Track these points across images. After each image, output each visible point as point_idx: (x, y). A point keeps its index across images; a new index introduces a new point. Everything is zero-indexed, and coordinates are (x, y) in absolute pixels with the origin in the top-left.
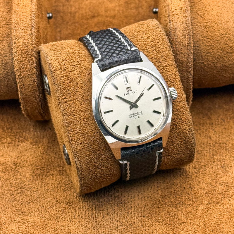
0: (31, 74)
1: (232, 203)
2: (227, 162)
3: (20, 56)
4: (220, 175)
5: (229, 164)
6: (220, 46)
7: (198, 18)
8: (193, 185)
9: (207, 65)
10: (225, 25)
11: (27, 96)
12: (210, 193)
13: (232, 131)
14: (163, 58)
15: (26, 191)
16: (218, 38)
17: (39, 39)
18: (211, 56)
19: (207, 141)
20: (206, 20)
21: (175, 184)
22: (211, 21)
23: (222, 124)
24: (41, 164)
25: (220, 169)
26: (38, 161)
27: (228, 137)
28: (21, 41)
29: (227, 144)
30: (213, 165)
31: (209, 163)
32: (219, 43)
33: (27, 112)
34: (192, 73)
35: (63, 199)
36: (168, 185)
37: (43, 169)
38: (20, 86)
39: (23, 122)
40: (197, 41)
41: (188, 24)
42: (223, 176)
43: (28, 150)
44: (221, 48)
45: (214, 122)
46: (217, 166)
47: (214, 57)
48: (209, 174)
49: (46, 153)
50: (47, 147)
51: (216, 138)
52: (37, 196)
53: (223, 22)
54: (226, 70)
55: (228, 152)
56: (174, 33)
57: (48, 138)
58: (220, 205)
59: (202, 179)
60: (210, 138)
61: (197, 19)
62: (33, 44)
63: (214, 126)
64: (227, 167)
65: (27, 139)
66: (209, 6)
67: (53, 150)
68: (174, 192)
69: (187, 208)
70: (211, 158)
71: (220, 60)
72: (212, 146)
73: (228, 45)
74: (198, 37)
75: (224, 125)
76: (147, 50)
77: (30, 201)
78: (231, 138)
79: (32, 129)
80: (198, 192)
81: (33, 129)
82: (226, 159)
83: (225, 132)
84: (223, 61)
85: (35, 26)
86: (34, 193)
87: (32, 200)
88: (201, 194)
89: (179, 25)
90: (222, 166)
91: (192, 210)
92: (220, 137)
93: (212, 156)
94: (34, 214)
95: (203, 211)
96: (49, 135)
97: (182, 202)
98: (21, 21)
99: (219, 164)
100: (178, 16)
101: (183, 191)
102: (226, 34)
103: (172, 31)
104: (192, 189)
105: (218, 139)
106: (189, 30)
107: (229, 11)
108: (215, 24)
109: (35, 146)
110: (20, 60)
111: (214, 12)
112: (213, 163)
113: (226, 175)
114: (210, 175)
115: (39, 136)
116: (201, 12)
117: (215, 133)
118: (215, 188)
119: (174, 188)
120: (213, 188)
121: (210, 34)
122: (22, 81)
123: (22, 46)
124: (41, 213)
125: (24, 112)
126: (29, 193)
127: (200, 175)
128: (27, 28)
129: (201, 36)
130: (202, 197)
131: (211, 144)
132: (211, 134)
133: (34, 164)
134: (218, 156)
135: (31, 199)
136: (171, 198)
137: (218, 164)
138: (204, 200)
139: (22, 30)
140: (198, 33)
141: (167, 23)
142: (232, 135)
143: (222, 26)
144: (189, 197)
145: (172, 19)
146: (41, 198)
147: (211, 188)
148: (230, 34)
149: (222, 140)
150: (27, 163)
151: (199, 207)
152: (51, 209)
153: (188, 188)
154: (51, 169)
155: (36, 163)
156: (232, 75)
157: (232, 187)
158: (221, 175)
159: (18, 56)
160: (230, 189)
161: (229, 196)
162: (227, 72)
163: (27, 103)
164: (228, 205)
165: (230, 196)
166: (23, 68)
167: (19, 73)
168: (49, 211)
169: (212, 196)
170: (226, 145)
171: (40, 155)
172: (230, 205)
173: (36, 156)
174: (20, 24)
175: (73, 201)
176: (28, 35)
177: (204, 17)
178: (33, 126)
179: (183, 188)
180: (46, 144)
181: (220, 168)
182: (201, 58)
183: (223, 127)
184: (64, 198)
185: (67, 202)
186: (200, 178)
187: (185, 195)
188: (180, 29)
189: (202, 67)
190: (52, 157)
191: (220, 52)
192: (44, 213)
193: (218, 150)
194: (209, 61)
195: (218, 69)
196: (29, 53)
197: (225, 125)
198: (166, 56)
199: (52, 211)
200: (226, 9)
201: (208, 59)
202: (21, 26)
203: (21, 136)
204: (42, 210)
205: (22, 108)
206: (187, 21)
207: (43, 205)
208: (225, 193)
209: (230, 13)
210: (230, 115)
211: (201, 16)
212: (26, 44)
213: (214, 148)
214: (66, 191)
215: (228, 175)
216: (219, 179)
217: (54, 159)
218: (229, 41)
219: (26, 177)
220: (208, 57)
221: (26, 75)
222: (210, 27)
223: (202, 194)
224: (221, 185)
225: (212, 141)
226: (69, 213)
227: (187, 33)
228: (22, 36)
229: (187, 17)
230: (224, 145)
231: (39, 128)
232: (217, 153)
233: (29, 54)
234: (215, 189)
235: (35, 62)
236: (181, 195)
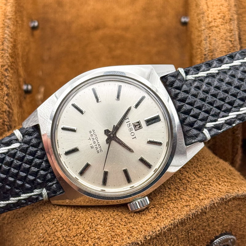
17: (16, 59)
41: (234, 41)
56: (212, 55)
89: (220, 43)
100: (218, 29)
103: (209, 54)
141: (201, 41)
145: (208, 34)
188: (222, 50)
206: (233, 37)
229: (232, 30)
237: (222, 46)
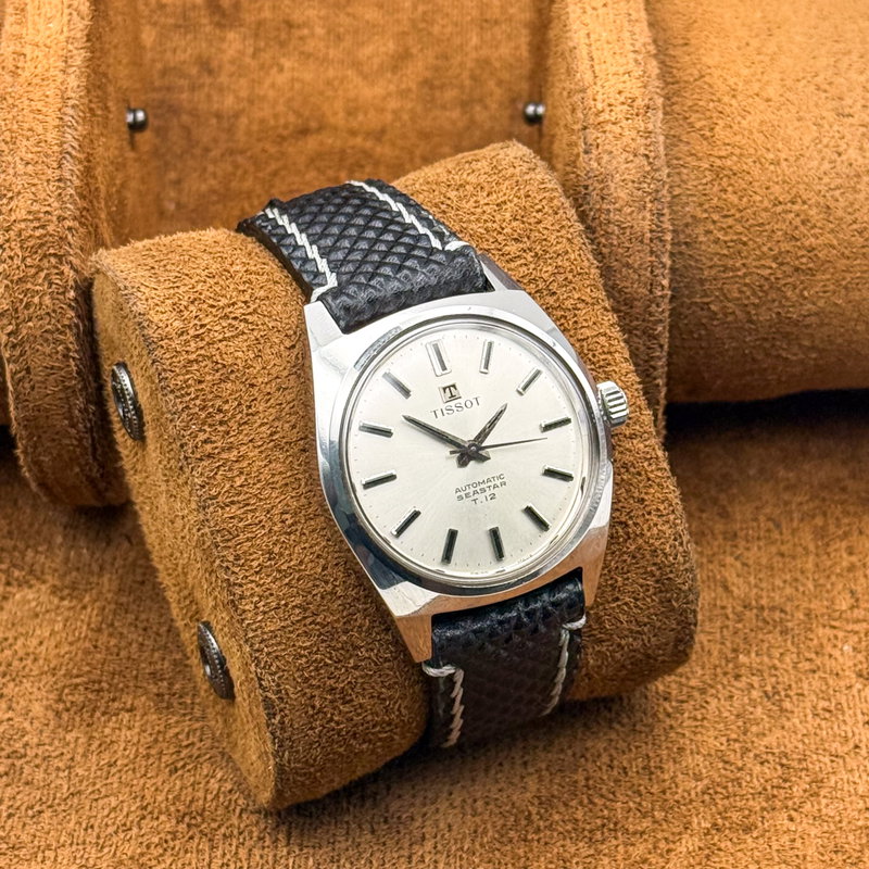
0: (58, 330)
1: (800, 830)
2: (786, 680)
3: (17, 261)
4: (758, 724)
5: (794, 686)
6: (769, 245)
7: (692, 142)
8: (658, 759)
9: (720, 316)
10: (791, 170)
11: (39, 411)
12: (721, 793)
13: (807, 562)
14: (561, 278)
15: (27, 770)
16: (764, 214)
17: (91, 201)
18: (737, 282)
19: (715, 599)
20: (719, 150)
21: (588, 755)
22: (737, 151)
23: (770, 538)
24: (87, 668)
25: (761, 703)
26: (80, 654)
27: (790, 584)
28: (20, 204)
29: (786, 613)
30: (733, 686)
31: (718, 679)
32: (765, 234)
33: (41, 471)
34: (665, 341)
35: (167, 799)
36: (562, 757)
37: (96, 686)
38: (15, 373)
39: (28, 511)
40: (687, 225)
41: (654, 158)
42: (770, 730)
43: (44, 614)
44: (773, 253)
45: (742, 529)
46: (750, 692)
47: (746, 285)
48: (717, 719)
49: (111, 630)
50: (113, 606)
51: (747, 590)
52: (69, 789)
53: (783, 156)
54: (792, 333)
55: (789, 642)
56: (602, 189)
57: (120, 571)
58: (757, 838)
59: (691, 740)
60: (726, 588)
61: (688, 143)
62: (64, 219)
63: (742, 543)
64: (787, 696)
65: (38, 573)
66: (734, 96)
67: (136, 619)
68: (583, 783)
69: (633, 845)
70: (728, 661)
71: (769, 298)
72: (731, 616)
73: (799, 243)
74: (687, 209)
75: (779, 543)
76: (500, 250)
77: (44, 807)
78: (801, 589)
79: (59, 539)
80: (677, 786)
81: (65, 536)
82: (785, 666)
83: (781, 565)
84: (780, 302)
85: (74, 153)
86: (57, 776)
87: (49, 803)
88: (686, 794)
89: (621, 160)
90: (765, 692)
91: (650, 853)
92: (764, 585)
93: (731, 655)
94: (56, 856)
95: (693, 857)
96: (122, 562)
97: (616, 824)
98: (24, 132)
99: (756, 685)
100: (617, 129)
101: (620, 781)
102: (793, 203)
103: (596, 184)
104: (653, 777)
105: (755, 591)
106: (659, 181)
107: (808, 116)
108: (755, 162)
109: (71, 601)
110: (15, 278)
111: (749, 118)
112: (732, 679)
113: (783, 728)
114: (721, 726)
115: (84, 565)
116: (702, 116)
117: (746, 568)
118: (739, 775)
119: (585, 770)
120: (732, 771)
121: (734, 198)
122: (21, 355)
123: (23, 225)
124: (82, 852)
125: (30, 470)
126: (39, 775)
127: (685, 724)
128: (45, 159)
129: (701, 205)
130: (690, 807)
131: (729, 611)
132: (727, 574)
133: (64, 668)
134: (753, 655)
135: (48, 799)
136: (572, 807)
137: (752, 686)
138: (697, 815)
139: (28, 163)
140: (691, 195)
141: (578, 155)
142: (808, 579)
143: (779, 172)
144: (640, 804)
145: (595, 140)
146: (83, 797)
147: (723, 772)
148: (810, 202)
149: (768, 597)
150: (36, 664)
151: (678, 844)
152: (122, 836)
153: (638, 772)
154: (128, 687)
155: (70, 666)
156: (814, 355)
157: (802, 770)
158: (761, 726)
159: (9, 261)
160: (794, 779)
161: (790, 803)
162: (794, 342)
163: (39, 437)
164: (785, 839)
165: (795, 803)
166: (27, 306)
167: (10, 324)
168: (114, 846)
169: (726, 802)
170: (783, 615)
171: (86, 637)
172: (792, 837)
173: (70, 639)
174: (18, 142)
175: (204, 810)
176: (48, 184)
177: (712, 137)
178: (65, 528)
179: (621, 771)
180: (109, 596)
181: (759, 700)
182: (698, 287)
183: (774, 549)
184: (170, 797)
185: (181, 814)
186: (684, 735)
187: (627, 795)
188: (626, 176)
189: (704, 321)
190: (130, 644)
191: (771, 268)
192: (93, 851)
193: (753, 634)
194: (727, 298)
195: (760, 329)
196: (52, 251)
197: (782, 543)
198: (571, 271)
199: (122, 844)
200: (794, 111)
201: (725, 291)
202: (24, 150)
203: (19, 562)
204: (88, 840)
205: (22, 457)
206: (651, 148)
207: (92, 820)
208: (775, 792)
209: (810, 123)
210: (801, 504)
211: (702, 132)
212: (42, 215)
213: (740, 626)
214: (180, 772)
215: (787, 724)
216: (754, 739)
217: (141, 651)
218: (802, 228)
219: (31, 714)
220: (724, 284)
221: (39, 333)
222: (735, 174)
223: (689, 794)
224: (762, 763)
225: (731, 600)
226: (186, 852)
227: (650, 194)
228: (26, 186)
229: (650, 132)
230: (777, 615)
231: (87, 535)
232: (750, 645)
233: (50, 254)
234: (738, 779)
235: (71, 283)
236: (611, 796)
237: (626, 169)
